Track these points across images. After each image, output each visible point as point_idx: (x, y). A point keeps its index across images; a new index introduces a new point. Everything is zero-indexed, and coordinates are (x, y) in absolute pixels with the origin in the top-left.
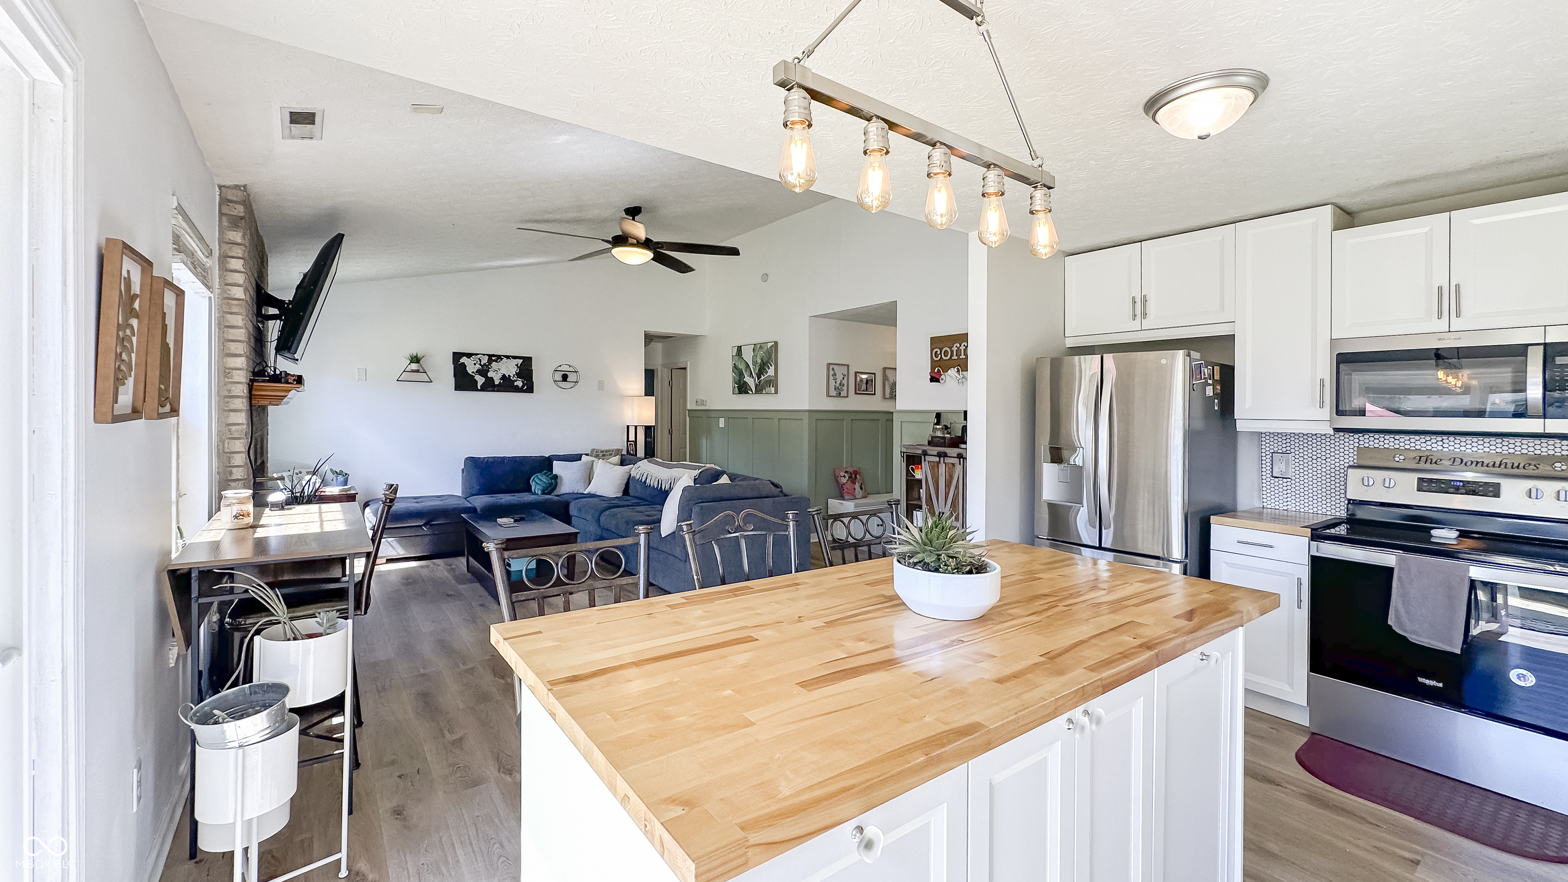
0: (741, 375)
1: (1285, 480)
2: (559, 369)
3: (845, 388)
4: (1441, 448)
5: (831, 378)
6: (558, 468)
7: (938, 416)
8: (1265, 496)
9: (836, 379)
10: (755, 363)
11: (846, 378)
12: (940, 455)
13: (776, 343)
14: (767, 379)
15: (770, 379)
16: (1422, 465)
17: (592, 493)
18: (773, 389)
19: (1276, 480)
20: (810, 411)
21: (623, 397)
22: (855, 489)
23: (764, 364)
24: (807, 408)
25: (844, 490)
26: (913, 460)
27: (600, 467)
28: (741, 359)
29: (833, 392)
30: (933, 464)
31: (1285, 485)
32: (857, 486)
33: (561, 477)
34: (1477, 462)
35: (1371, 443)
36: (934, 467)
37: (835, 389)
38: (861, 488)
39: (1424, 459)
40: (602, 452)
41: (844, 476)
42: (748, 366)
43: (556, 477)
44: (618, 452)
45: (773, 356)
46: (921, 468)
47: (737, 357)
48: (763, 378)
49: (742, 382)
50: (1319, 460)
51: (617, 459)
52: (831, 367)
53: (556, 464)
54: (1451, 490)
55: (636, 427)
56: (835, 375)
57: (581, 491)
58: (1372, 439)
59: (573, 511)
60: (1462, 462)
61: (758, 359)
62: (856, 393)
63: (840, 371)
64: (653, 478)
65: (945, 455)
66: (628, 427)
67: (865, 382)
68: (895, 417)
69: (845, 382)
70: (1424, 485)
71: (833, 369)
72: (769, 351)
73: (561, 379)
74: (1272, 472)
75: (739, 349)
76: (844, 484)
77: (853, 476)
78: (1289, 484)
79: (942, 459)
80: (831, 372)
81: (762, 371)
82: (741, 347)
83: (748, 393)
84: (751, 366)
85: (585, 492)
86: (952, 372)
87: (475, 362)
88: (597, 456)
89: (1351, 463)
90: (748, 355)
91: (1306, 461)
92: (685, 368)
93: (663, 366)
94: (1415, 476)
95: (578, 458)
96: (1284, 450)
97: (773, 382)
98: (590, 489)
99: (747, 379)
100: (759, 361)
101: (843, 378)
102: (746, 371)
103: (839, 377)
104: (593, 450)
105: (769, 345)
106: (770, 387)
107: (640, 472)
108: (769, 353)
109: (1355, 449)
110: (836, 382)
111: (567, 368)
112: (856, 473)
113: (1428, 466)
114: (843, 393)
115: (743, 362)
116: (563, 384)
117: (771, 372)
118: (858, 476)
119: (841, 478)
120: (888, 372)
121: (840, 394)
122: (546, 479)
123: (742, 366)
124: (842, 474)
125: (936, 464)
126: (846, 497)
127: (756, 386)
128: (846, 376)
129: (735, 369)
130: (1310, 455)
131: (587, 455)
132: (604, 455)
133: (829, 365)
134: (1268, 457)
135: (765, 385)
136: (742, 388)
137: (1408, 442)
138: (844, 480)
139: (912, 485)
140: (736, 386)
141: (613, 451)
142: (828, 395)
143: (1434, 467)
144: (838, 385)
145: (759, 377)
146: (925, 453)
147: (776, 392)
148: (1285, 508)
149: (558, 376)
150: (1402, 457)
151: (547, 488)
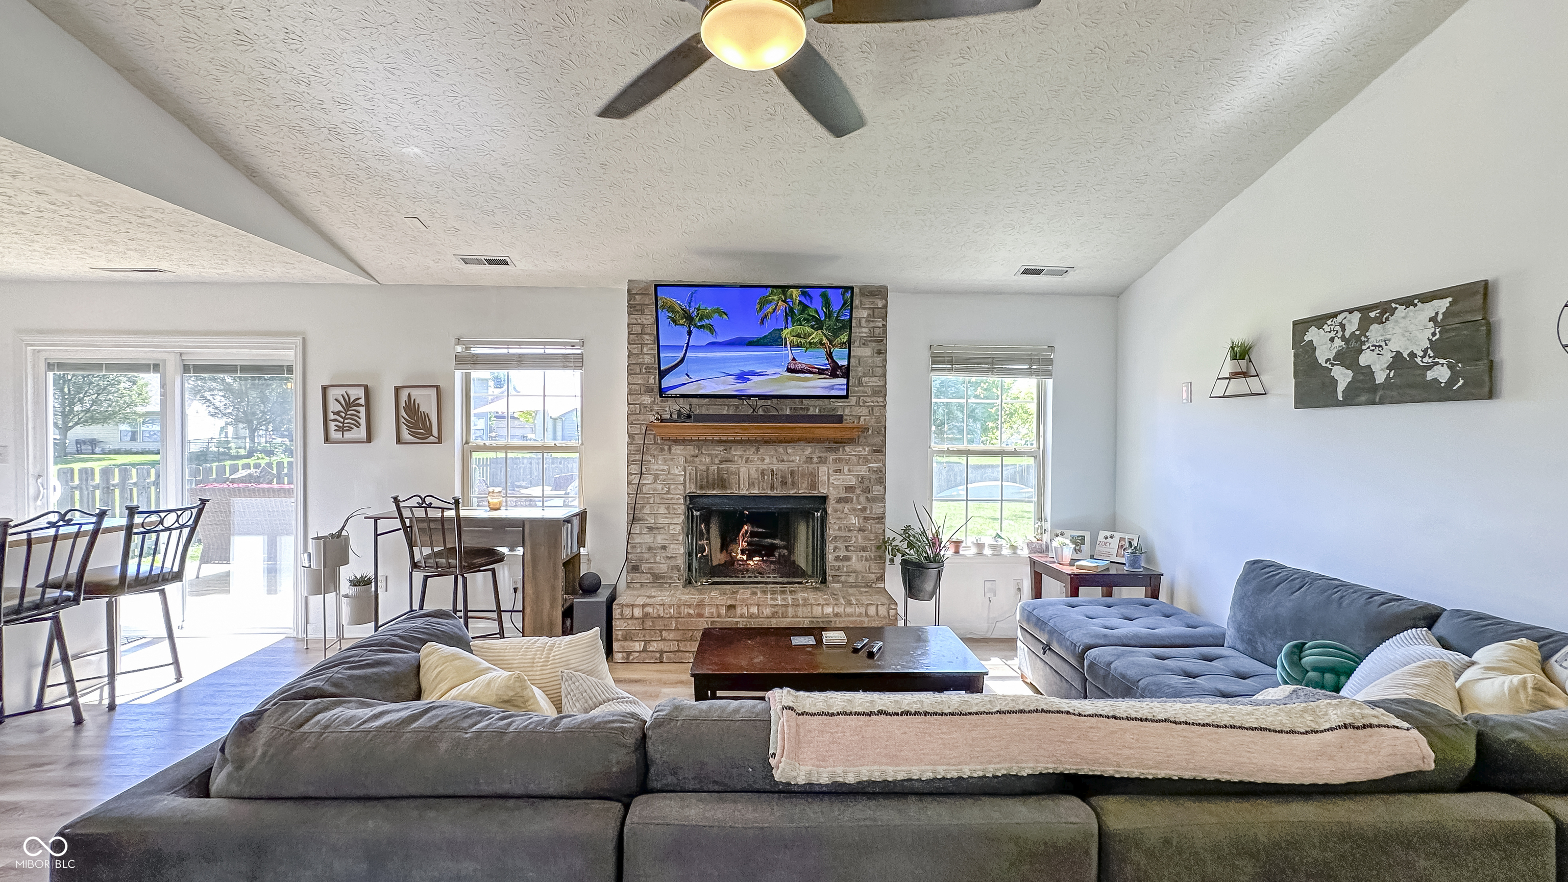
87: (1333, 334)
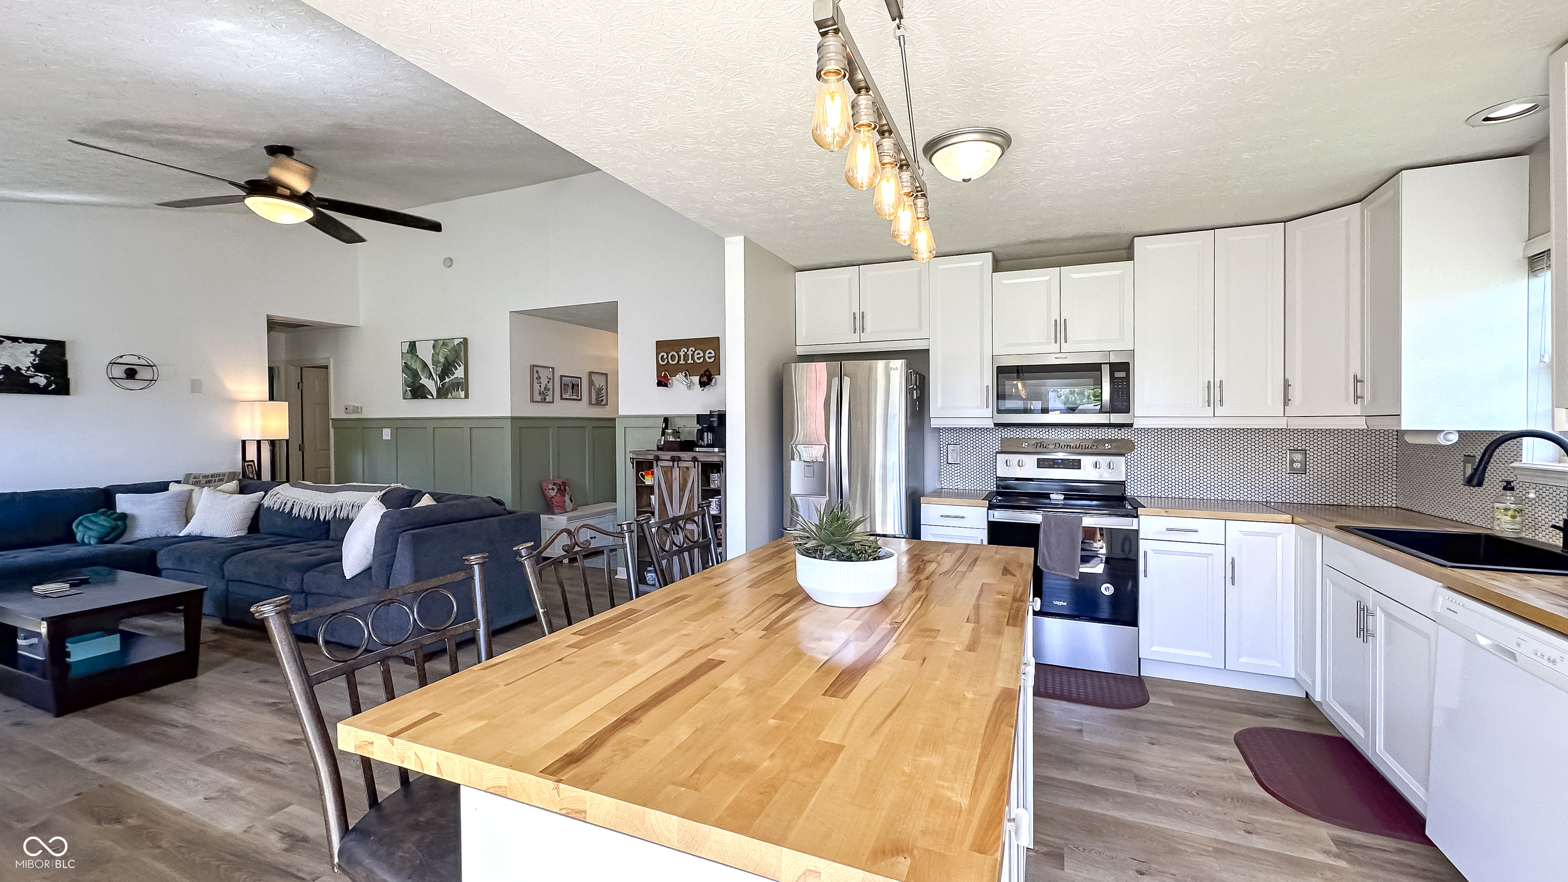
0: (415, 375)
1: (956, 466)
2: (120, 361)
3: (550, 393)
4: (1047, 436)
5: (535, 381)
6: (124, 503)
7: (666, 420)
8: (943, 479)
9: (540, 383)
10: (435, 362)
11: (551, 382)
12: (673, 459)
13: (465, 340)
14: (454, 382)
15: (458, 381)
16: (1038, 450)
17: (193, 534)
18: (462, 394)
19: (950, 465)
20: (512, 418)
21: (231, 402)
22: (565, 502)
23: (449, 364)
24: (509, 415)
25: (553, 503)
26: (643, 466)
27: (203, 499)
28: (415, 358)
29: (539, 398)
30: (665, 469)
31: (956, 469)
32: (567, 498)
33: (133, 517)
34: (1068, 445)
35: (1009, 434)
36: (667, 471)
37: (540, 393)
38: (571, 501)
39: (1039, 445)
40: (206, 477)
41: (553, 489)
42: (425, 365)
43: (124, 517)
44: (232, 476)
45: (462, 354)
46: (653, 473)
47: (409, 355)
48: (447, 380)
49: (418, 385)
50: (977, 448)
51: (234, 485)
52: (535, 369)
53: (119, 496)
54: (1056, 466)
55: (259, 442)
56: (540, 378)
57: (172, 534)
58: (1009, 431)
59: (163, 561)
60: (1059, 446)
61: (440, 357)
62: (562, 398)
63: (544, 375)
64: (304, 505)
65: (679, 459)
66: (244, 442)
67: (571, 387)
68: (618, 423)
69: (550, 386)
70: (1041, 464)
71: (537, 372)
72: (457, 348)
73: (124, 376)
74: (947, 460)
75: (413, 345)
76: (553, 497)
77: (562, 487)
78: (958, 468)
79: (676, 463)
80: (536, 375)
81: (446, 370)
82: (415, 342)
83: (427, 398)
84: (431, 367)
85: (181, 534)
86: (680, 376)
88: (196, 483)
89: (997, 450)
90: (425, 353)
91: (969, 450)
92: (326, 367)
93: (289, 363)
94: (1034, 458)
95: (163, 487)
96: (955, 442)
97: (463, 385)
98: (192, 528)
99: (424, 381)
100: (442, 360)
101: (548, 382)
102: (423, 371)
103: (544, 381)
104: (188, 476)
105: (456, 342)
106: (458, 390)
107: (279, 501)
108: (456, 351)
109: (1000, 439)
110: (540, 386)
111: (135, 360)
112: (564, 484)
113: (1041, 450)
114: (548, 399)
115: (418, 363)
116: (130, 384)
117: (459, 373)
118: (567, 487)
119: (550, 491)
120: (594, 377)
121: (545, 399)
122: (104, 520)
123: (417, 366)
124: (550, 486)
125: (669, 469)
126: (556, 511)
127: (438, 390)
128: (551, 380)
129: (405, 369)
130: (972, 445)
131: (179, 482)
132: (209, 482)
133: (533, 367)
134: (945, 448)
135: (451, 388)
136: (417, 392)
137: (1029, 433)
138: (553, 493)
139: (643, 491)
140: (408, 389)
141: (224, 475)
142: (532, 401)
143: (1045, 450)
144: (542, 389)
145: (442, 379)
146: (658, 459)
147: (467, 396)
148: (956, 487)
149: (119, 372)
150: (1026, 444)
151: (108, 534)
